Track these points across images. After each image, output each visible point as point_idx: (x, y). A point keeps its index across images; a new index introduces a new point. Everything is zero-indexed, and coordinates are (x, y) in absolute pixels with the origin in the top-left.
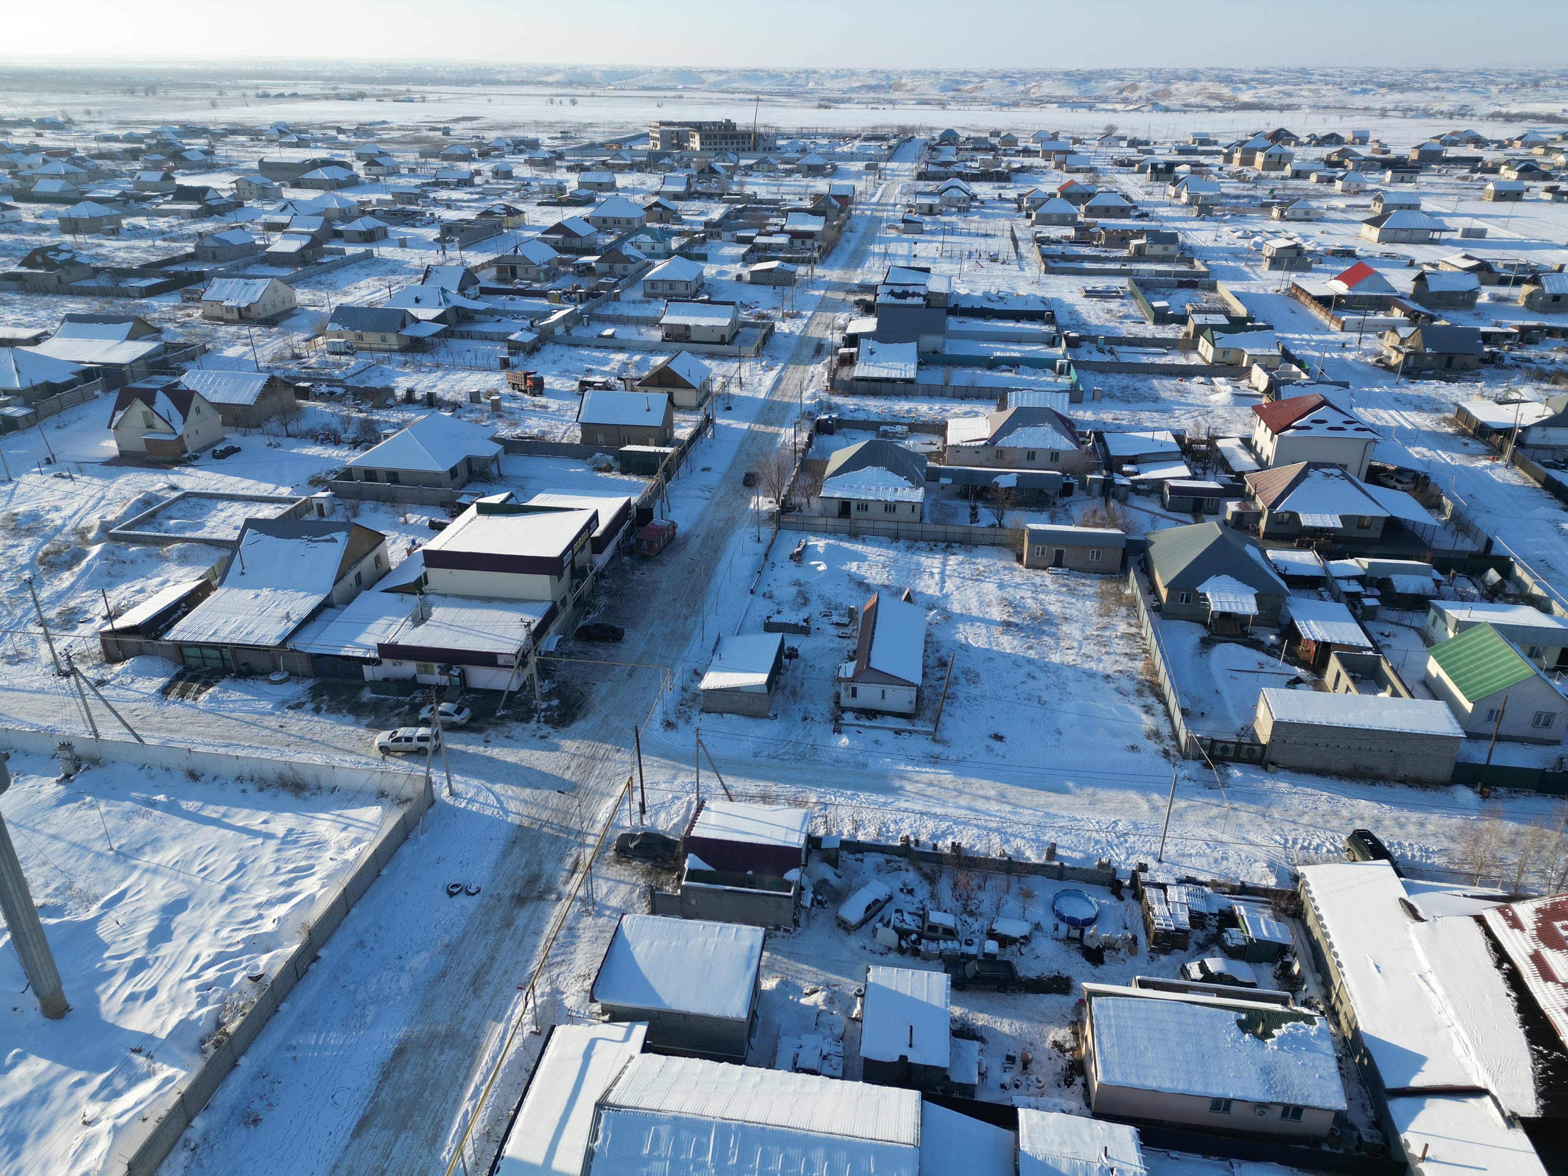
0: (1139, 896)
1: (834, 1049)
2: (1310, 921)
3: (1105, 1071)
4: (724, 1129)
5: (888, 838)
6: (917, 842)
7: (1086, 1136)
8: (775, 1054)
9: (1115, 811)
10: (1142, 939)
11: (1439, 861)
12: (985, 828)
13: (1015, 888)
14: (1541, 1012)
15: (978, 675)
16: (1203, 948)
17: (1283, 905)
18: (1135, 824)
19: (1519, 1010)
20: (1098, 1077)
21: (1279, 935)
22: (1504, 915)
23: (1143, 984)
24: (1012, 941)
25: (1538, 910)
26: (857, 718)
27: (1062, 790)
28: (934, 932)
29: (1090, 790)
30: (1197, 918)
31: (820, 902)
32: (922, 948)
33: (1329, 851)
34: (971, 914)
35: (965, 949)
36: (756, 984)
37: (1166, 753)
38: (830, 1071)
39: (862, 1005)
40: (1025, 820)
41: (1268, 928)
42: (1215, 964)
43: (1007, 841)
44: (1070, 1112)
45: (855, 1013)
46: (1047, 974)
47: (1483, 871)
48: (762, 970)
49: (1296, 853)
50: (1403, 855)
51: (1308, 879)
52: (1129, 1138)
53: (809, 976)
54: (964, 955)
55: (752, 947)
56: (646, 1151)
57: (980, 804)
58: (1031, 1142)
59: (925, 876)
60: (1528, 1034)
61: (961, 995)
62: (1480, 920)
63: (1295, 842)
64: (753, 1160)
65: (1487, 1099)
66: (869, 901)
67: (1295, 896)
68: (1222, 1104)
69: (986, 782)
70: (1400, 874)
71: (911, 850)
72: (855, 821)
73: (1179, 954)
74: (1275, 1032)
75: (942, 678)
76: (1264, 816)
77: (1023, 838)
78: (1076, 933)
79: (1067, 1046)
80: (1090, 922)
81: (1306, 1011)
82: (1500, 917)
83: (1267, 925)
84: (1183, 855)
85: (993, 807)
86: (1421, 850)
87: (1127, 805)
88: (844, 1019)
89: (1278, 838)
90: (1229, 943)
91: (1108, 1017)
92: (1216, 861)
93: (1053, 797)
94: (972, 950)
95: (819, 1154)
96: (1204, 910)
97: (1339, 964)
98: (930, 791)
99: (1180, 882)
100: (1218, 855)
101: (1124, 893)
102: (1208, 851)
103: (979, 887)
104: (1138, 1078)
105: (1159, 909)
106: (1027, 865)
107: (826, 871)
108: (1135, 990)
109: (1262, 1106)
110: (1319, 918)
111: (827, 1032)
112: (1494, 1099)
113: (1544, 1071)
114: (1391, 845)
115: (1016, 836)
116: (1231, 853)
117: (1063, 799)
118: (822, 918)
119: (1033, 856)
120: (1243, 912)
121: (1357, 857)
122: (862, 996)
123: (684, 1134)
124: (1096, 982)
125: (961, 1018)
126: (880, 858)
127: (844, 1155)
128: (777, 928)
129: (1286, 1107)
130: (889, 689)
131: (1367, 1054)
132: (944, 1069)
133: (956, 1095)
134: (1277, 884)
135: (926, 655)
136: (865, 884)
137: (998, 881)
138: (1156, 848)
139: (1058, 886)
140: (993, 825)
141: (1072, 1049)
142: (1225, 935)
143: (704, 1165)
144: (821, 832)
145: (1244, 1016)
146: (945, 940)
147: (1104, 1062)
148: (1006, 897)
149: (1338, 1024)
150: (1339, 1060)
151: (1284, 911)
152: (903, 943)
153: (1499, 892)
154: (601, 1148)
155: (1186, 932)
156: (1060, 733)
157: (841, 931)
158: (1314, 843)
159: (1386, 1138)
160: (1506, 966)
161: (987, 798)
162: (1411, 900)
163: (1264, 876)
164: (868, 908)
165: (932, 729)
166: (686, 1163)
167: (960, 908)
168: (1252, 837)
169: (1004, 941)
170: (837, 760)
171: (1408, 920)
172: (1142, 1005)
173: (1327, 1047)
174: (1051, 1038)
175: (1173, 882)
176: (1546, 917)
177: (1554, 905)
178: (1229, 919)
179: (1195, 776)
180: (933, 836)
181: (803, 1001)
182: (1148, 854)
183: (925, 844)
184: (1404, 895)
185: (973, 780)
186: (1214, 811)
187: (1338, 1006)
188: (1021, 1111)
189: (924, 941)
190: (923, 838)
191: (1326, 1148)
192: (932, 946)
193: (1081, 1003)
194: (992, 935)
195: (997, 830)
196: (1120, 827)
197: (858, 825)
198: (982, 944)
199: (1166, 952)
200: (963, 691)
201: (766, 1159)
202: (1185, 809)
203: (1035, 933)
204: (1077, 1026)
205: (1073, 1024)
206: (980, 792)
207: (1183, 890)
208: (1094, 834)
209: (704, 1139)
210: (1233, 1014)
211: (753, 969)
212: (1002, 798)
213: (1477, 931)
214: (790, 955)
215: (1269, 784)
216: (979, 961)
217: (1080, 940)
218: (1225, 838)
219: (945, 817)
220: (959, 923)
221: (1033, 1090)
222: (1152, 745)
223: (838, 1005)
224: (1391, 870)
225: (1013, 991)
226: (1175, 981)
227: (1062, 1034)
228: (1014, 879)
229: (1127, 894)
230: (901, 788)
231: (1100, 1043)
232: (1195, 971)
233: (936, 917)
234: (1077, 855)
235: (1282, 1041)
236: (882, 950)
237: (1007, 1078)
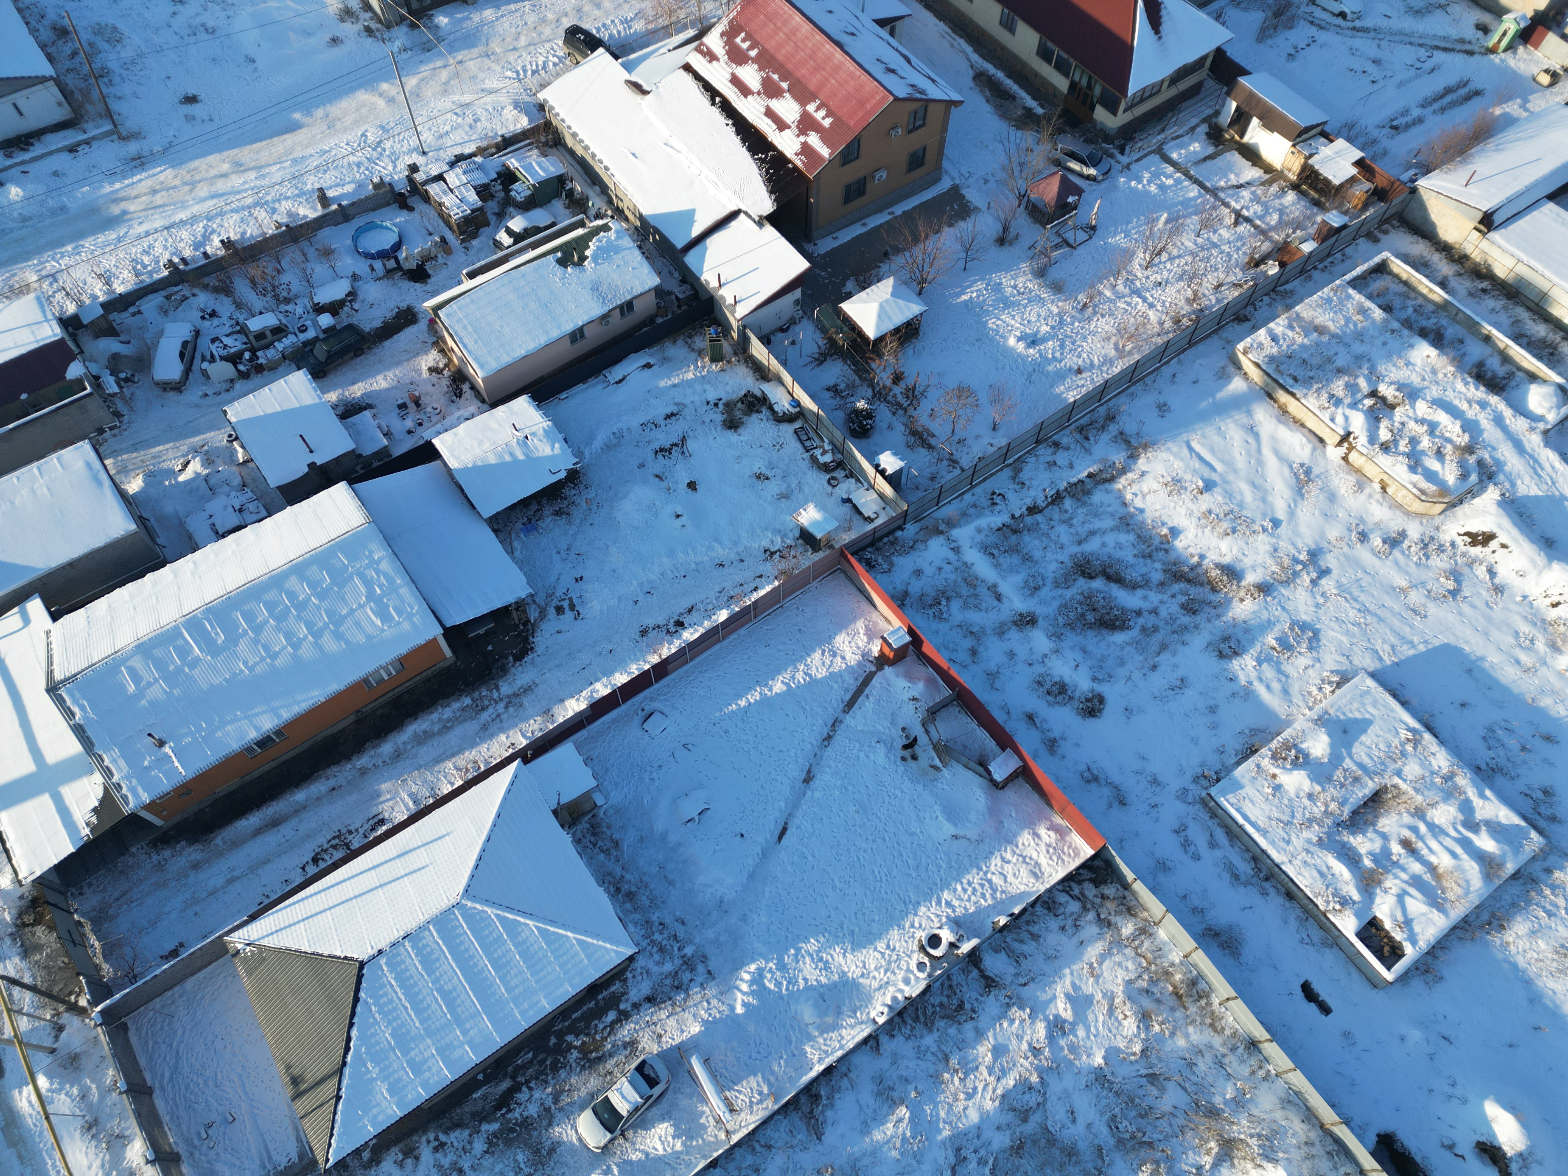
0: (426, 198)
1: (243, 499)
2: (570, 142)
3: (481, 366)
4: (193, 623)
5: (150, 273)
6: (183, 260)
7: (495, 426)
8: (190, 537)
9: (357, 123)
10: (450, 236)
11: (639, 26)
12: (243, 208)
13: (311, 252)
14: (752, 126)
15: (115, 29)
16: (502, 216)
17: (543, 139)
18: (382, 127)
19: (738, 133)
20: (478, 374)
21: (552, 169)
22: (701, 52)
23: (472, 275)
24: (341, 303)
25: (723, 34)
26: (9, 156)
27: (293, 127)
28: (263, 339)
29: (319, 112)
30: (483, 191)
31: (127, 380)
32: (261, 361)
33: (555, 65)
34: (287, 301)
35: (303, 337)
36: (122, 494)
37: (368, 30)
38: (255, 517)
39: (243, 447)
40: (277, 178)
41: (541, 168)
42: (517, 224)
43: (274, 211)
44: (473, 416)
45: (241, 456)
46: (389, 315)
47: (674, 19)
48: (117, 479)
49: (531, 82)
50: (611, 36)
51: (551, 102)
52: (526, 405)
53: (171, 455)
54: (305, 344)
55: (88, 465)
56: (131, 688)
57: (221, 186)
58: (457, 458)
59: (216, 290)
60: (749, 149)
61: (326, 381)
62: (687, 68)
63: (525, 71)
64: (237, 625)
65: (742, 216)
66: (177, 348)
67: (548, 126)
68: (577, 335)
69: (211, 158)
70: (616, 58)
71: (184, 272)
72: (100, 276)
73: (485, 231)
74: (588, 253)
75: (75, 54)
76: (488, 56)
77: (287, 198)
78: (391, 264)
79: (441, 365)
80: (397, 246)
81: (600, 222)
82: (699, 56)
83: (539, 164)
84: (441, 137)
85: (236, 181)
86: (622, 23)
87: (364, 111)
88: (234, 468)
89: (509, 74)
90: (519, 199)
91: (459, 321)
92: (471, 127)
93: (289, 139)
94: (311, 334)
95: (293, 582)
96: (485, 181)
97: (607, 169)
98: (159, 199)
99: (452, 164)
100: (469, 120)
101: (411, 201)
102: (460, 120)
103: (278, 271)
104: (508, 354)
105: (449, 201)
106: (308, 224)
107: (109, 345)
108: (468, 284)
109: (604, 317)
110: (574, 135)
111: (226, 489)
112: (746, 213)
113: (767, 172)
114: (598, 30)
115: (279, 201)
116: (479, 111)
117: (300, 136)
118: (140, 392)
119: (310, 212)
120: (517, 164)
121: (579, 58)
122: (237, 438)
123: (158, 653)
124: (433, 296)
125: (340, 400)
126: (157, 299)
127: (315, 568)
128: (101, 431)
129: (621, 307)
130: (19, 98)
131: (657, 231)
132: (353, 451)
133: (376, 464)
134: (530, 121)
135: (33, 31)
136: (160, 334)
137: (291, 255)
138: (415, 141)
139: (349, 229)
140: (249, 201)
141: (446, 365)
142: (513, 193)
143: (197, 660)
144: (71, 308)
145: (559, 254)
146: (279, 340)
147: (476, 359)
148: (309, 266)
149: (627, 219)
150: (640, 247)
151: (546, 144)
152: (241, 367)
153: (691, 33)
154: (85, 718)
155: (480, 209)
156: (252, 61)
157: (171, 394)
158: (540, 63)
159: (693, 288)
160: (718, 99)
161: (224, 176)
162: (633, 78)
163: (516, 120)
164: (182, 355)
165: (109, 127)
166: (179, 670)
167: (272, 302)
168: (489, 84)
169: (334, 308)
170: (24, 219)
171: (638, 98)
172: (479, 292)
173: (627, 242)
174: (424, 368)
175: (446, 168)
176: (729, 36)
177: (731, 23)
178: (508, 177)
179: (408, 44)
180: (197, 246)
181: (182, 478)
182: (410, 152)
183: (193, 259)
184: (627, 76)
185: (196, 163)
186: (444, 74)
187: (620, 204)
188: (436, 442)
189: (259, 354)
190: (187, 253)
191: (659, 320)
192: (271, 353)
193: (432, 322)
194: (319, 309)
195: (256, 204)
196: (371, 138)
197: (107, 279)
198: (316, 324)
199: (474, 235)
200: (111, 58)
201: (249, 617)
202: (418, 86)
203: (357, 284)
204: (439, 343)
205: (435, 344)
206: (213, 173)
207: (458, 170)
208: (352, 159)
209: (180, 642)
210: (550, 258)
211: (107, 482)
212: (239, 167)
213: (688, 78)
214: (135, 447)
215: (476, 18)
216: (323, 340)
217: (399, 267)
218: (467, 98)
219: (194, 220)
220: (281, 316)
221: (434, 419)
222: (349, 29)
223: (219, 461)
224: (608, 56)
225: (369, 348)
226: (495, 257)
227: (431, 358)
228: (304, 244)
229: (413, 201)
230: (125, 212)
231: (465, 346)
232: (506, 240)
233: (255, 324)
234: (349, 188)
235: (595, 258)
236: (225, 386)
237: (409, 423)
